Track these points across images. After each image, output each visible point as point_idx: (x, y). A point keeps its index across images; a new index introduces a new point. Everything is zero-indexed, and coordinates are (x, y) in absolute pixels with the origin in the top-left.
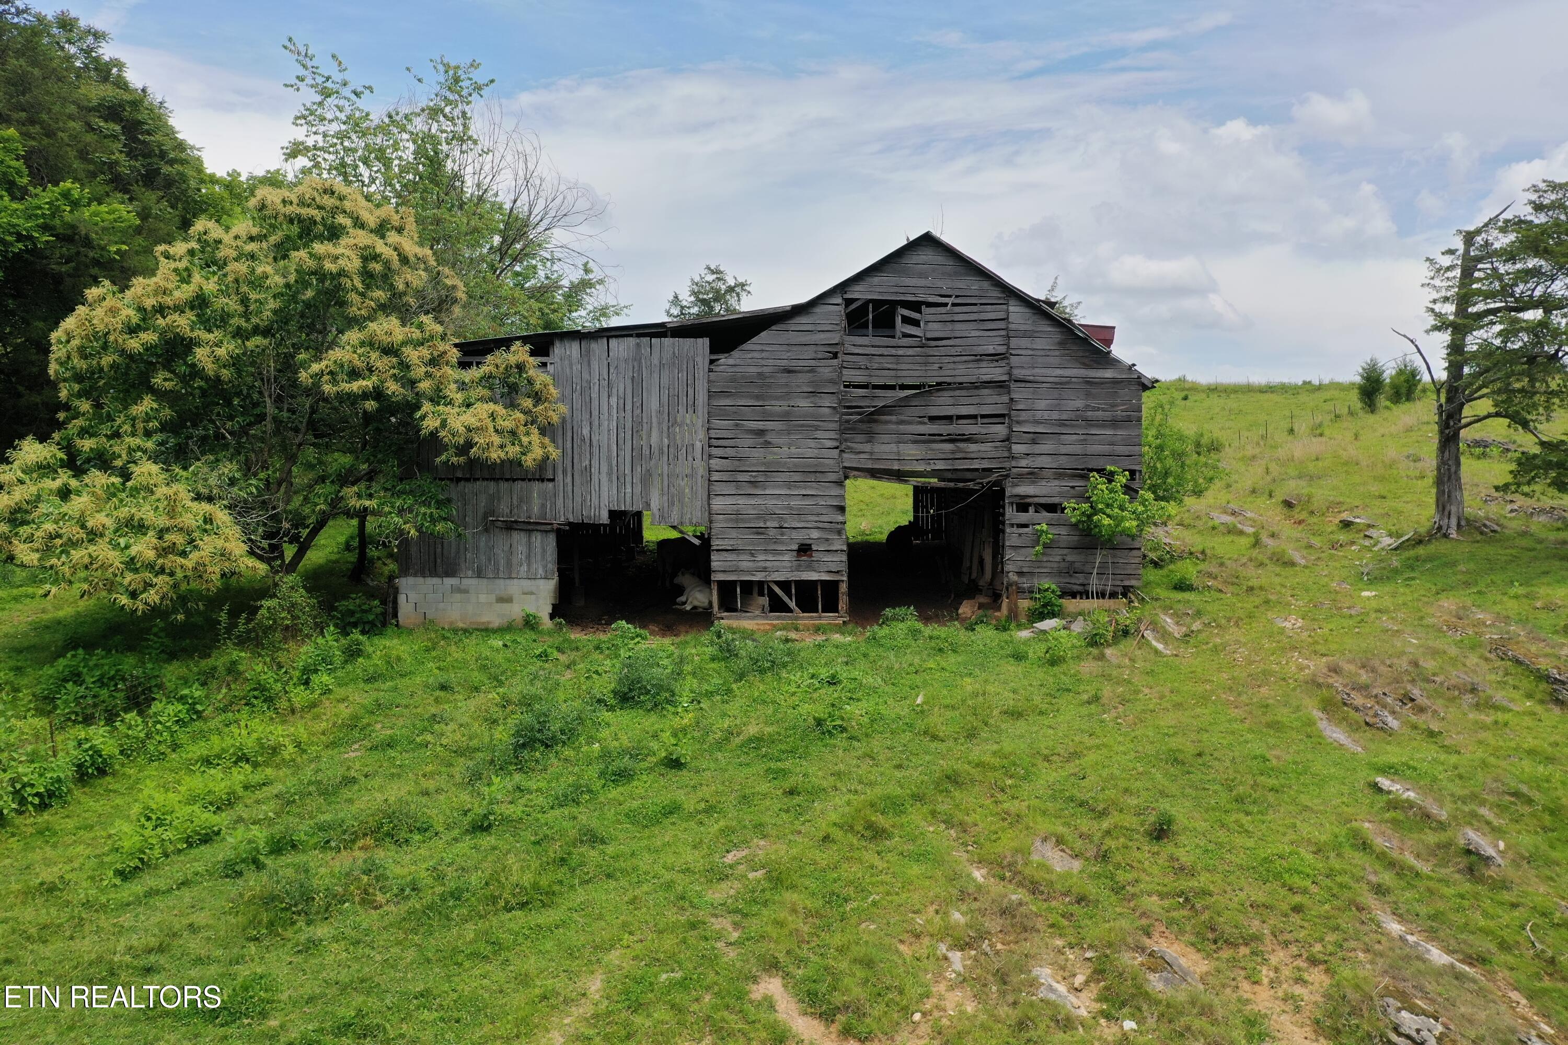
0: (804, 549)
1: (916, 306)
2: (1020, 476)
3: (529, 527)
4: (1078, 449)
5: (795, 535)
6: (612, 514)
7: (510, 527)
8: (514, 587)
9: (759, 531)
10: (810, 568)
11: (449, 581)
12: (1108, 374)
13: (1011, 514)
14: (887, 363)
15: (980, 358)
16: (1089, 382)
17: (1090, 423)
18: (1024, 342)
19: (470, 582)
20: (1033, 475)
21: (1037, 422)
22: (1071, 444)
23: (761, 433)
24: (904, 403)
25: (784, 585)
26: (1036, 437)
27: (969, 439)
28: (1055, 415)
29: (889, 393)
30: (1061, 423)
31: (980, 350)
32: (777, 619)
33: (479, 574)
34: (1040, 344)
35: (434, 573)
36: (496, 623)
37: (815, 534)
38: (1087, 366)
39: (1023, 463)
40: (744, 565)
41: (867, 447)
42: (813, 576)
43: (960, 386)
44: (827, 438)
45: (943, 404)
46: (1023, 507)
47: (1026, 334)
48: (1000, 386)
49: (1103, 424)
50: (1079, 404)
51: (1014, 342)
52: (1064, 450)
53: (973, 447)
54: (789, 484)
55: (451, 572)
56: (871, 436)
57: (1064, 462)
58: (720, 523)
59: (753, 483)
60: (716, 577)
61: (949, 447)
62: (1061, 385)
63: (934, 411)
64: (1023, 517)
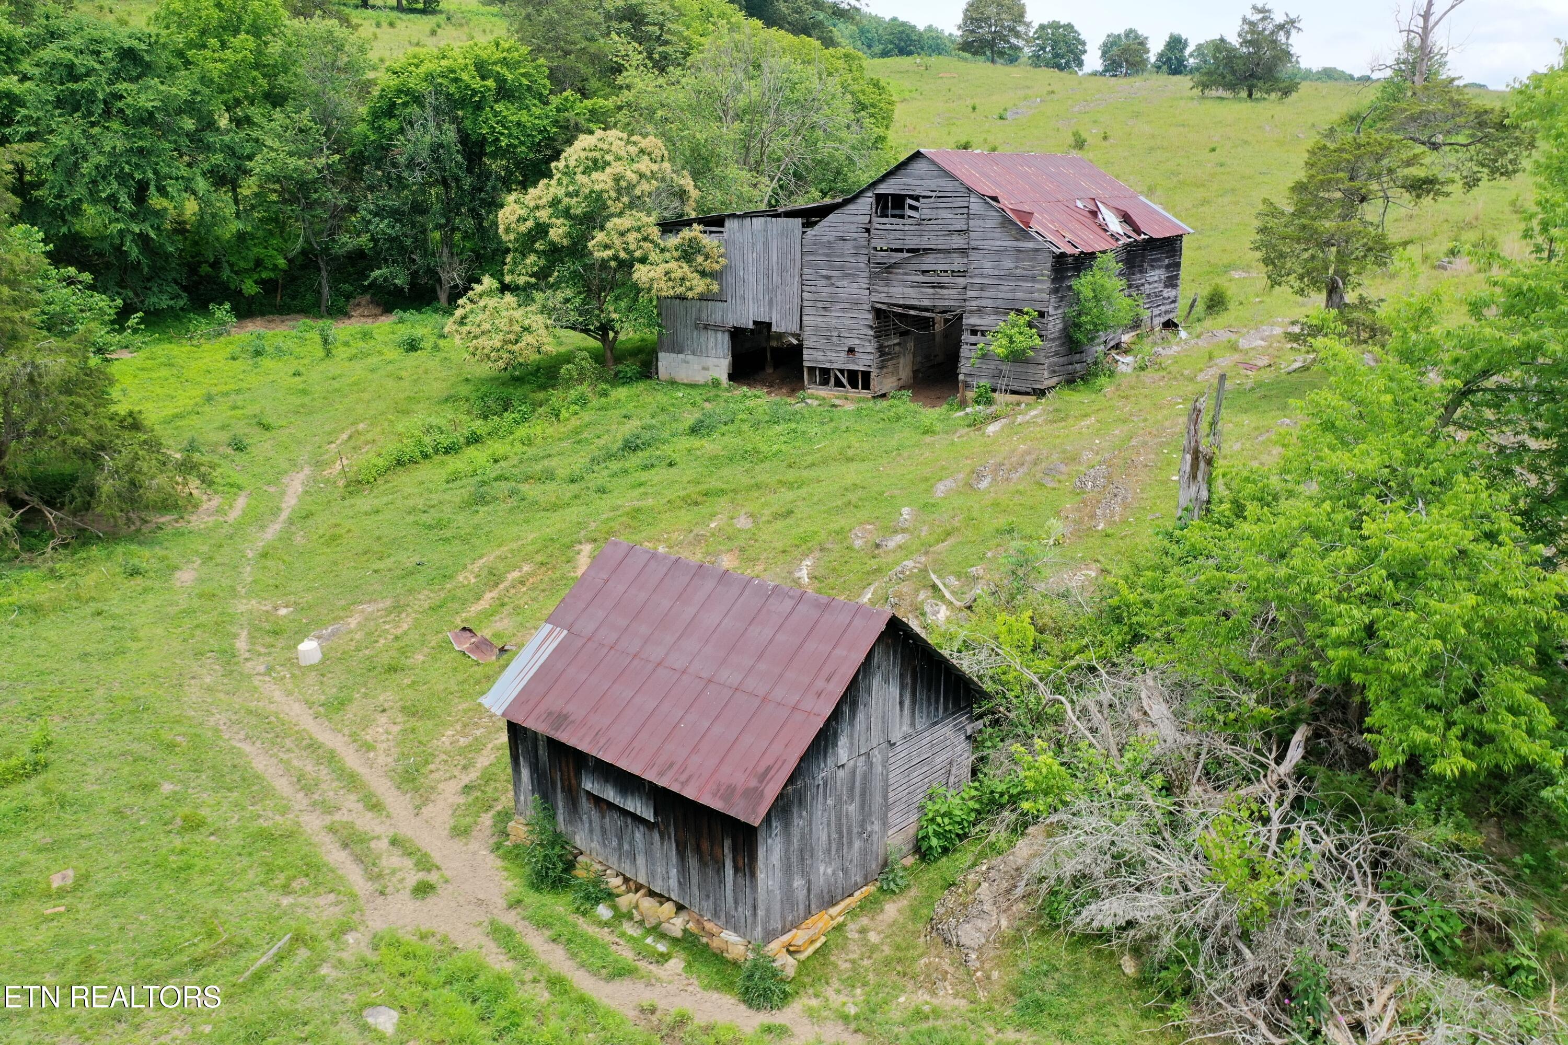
0: (851, 351)
1: (917, 198)
2: (971, 312)
3: (716, 328)
4: (1009, 295)
5: (846, 341)
6: (755, 323)
7: (706, 327)
8: (710, 362)
9: (828, 338)
10: (854, 362)
11: (681, 356)
12: (1030, 245)
13: (966, 337)
14: (898, 235)
15: (951, 232)
16: (1018, 250)
17: (1019, 278)
18: (980, 223)
19: (690, 357)
20: (979, 311)
21: (983, 276)
22: (1005, 292)
23: (828, 278)
24: (905, 262)
25: (842, 371)
26: (983, 287)
27: (942, 286)
28: (996, 272)
29: (899, 255)
30: (999, 277)
31: (952, 228)
32: (838, 391)
33: (694, 353)
34: (990, 223)
35: (673, 351)
36: (702, 381)
37: (857, 342)
38: (1017, 239)
39: (974, 303)
40: (821, 358)
41: (885, 289)
42: (855, 368)
43: (940, 251)
44: (864, 282)
45: (928, 262)
46: (974, 332)
47: (982, 217)
48: (963, 251)
49: (1024, 278)
50: (1011, 265)
51: (972, 223)
52: (1001, 295)
53: (945, 291)
54: (844, 310)
55: (680, 351)
56: (888, 282)
57: (1000, 303)
58: (808, 332)
59: (825, 309)
60: (806, 364)
61: (931, 291)
62: (1002, 251)
63: (925, 267)
64: (973, 339)
